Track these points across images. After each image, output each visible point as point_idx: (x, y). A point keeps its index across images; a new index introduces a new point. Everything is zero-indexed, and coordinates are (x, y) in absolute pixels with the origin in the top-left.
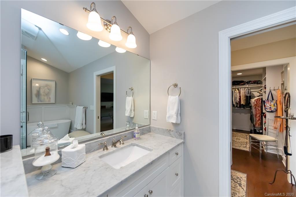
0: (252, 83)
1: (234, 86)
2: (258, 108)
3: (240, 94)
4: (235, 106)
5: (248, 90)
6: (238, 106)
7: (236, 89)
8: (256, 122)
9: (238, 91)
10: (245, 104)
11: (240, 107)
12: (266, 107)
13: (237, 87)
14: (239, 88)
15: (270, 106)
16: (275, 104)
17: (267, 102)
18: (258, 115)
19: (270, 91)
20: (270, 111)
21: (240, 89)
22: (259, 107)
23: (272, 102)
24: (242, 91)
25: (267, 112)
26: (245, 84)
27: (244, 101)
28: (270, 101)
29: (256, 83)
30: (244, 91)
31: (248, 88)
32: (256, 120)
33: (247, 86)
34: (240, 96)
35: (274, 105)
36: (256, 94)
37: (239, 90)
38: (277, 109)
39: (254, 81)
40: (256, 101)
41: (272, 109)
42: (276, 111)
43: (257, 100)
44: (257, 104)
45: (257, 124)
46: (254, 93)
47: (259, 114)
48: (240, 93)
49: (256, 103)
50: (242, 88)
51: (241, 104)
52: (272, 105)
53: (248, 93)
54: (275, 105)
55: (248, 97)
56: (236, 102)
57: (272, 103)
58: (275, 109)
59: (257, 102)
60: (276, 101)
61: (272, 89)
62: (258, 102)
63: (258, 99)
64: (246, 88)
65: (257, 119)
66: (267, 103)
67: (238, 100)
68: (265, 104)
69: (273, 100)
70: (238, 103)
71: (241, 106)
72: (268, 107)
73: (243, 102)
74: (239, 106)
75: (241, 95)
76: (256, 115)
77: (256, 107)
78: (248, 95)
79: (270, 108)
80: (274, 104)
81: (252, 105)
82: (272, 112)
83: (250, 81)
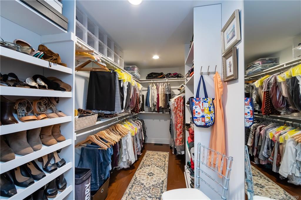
0: (172, 77)
1: (152, 80)
2: (179, 114)
3: (158, 91)
4: (152, 110)
5: (168, 85)
6: (156, 110)
7: (154, 84)
8: (176, 137)
9: (155, 87)
10: (163, 107)
11: (158, 111)
12: (196, 116)
13: (154, 81)
14: (157, 82)
15: (203, 111)
16: (212, 106)
17: (197, 102)
18: (179, 125)
19: (202, 76)
20: (203, 124)
21: (158, 84)
22: (180, 112)
23: (205, 102)
24: (160, 86)
25: (197, 126)
26: (164, 78)
27: (162, 102)
28: (201, 99)
29: (176, 76)
30: (162, 87)
31: (167, 82)
32: (176, 133)
33: (166, 80)
34: (158, 95)
35: (210, 110)
36: (177, 92)
37: (156, 85)
38: (214, 118)
39: (175, 73)
40: (176, 101)
41: (207, 120)
42: (214, 123)
43: (178, 99)
44: (178, 106)
45: (178, 141)
46: (174, 91)
47: (180, 123)
48: (158, 89)
49: (176, 105)
50: (161, 82)
51: (160, 106)
52: (207, 111)
53: (167, 90)
54: (212, 109)
55: (168, 96)
56: (153, 104)
57: (206, 105)
58: (212, 119)
59: (177, 103)
60: (213, 99)
61: (205, 70)
62: (179, 103)
63: (179, 97)
64: (165, 82)
65: (178, 133)
66: (196, 105)
67: (156, 100)
68: (194, 107)
69: (206, 96)
70: (156, 105)
71: (159, 109)
72: (199, 113)
73: (161, 105)
74: (158, 109)
75: (160, 93)
76: (177, 125)
77: (176, 112)
78: (168, 93)
79: (203, 117)
80: (210, 108)
81: (172, 107)
82: (206, 126)
83: (170, 74)
